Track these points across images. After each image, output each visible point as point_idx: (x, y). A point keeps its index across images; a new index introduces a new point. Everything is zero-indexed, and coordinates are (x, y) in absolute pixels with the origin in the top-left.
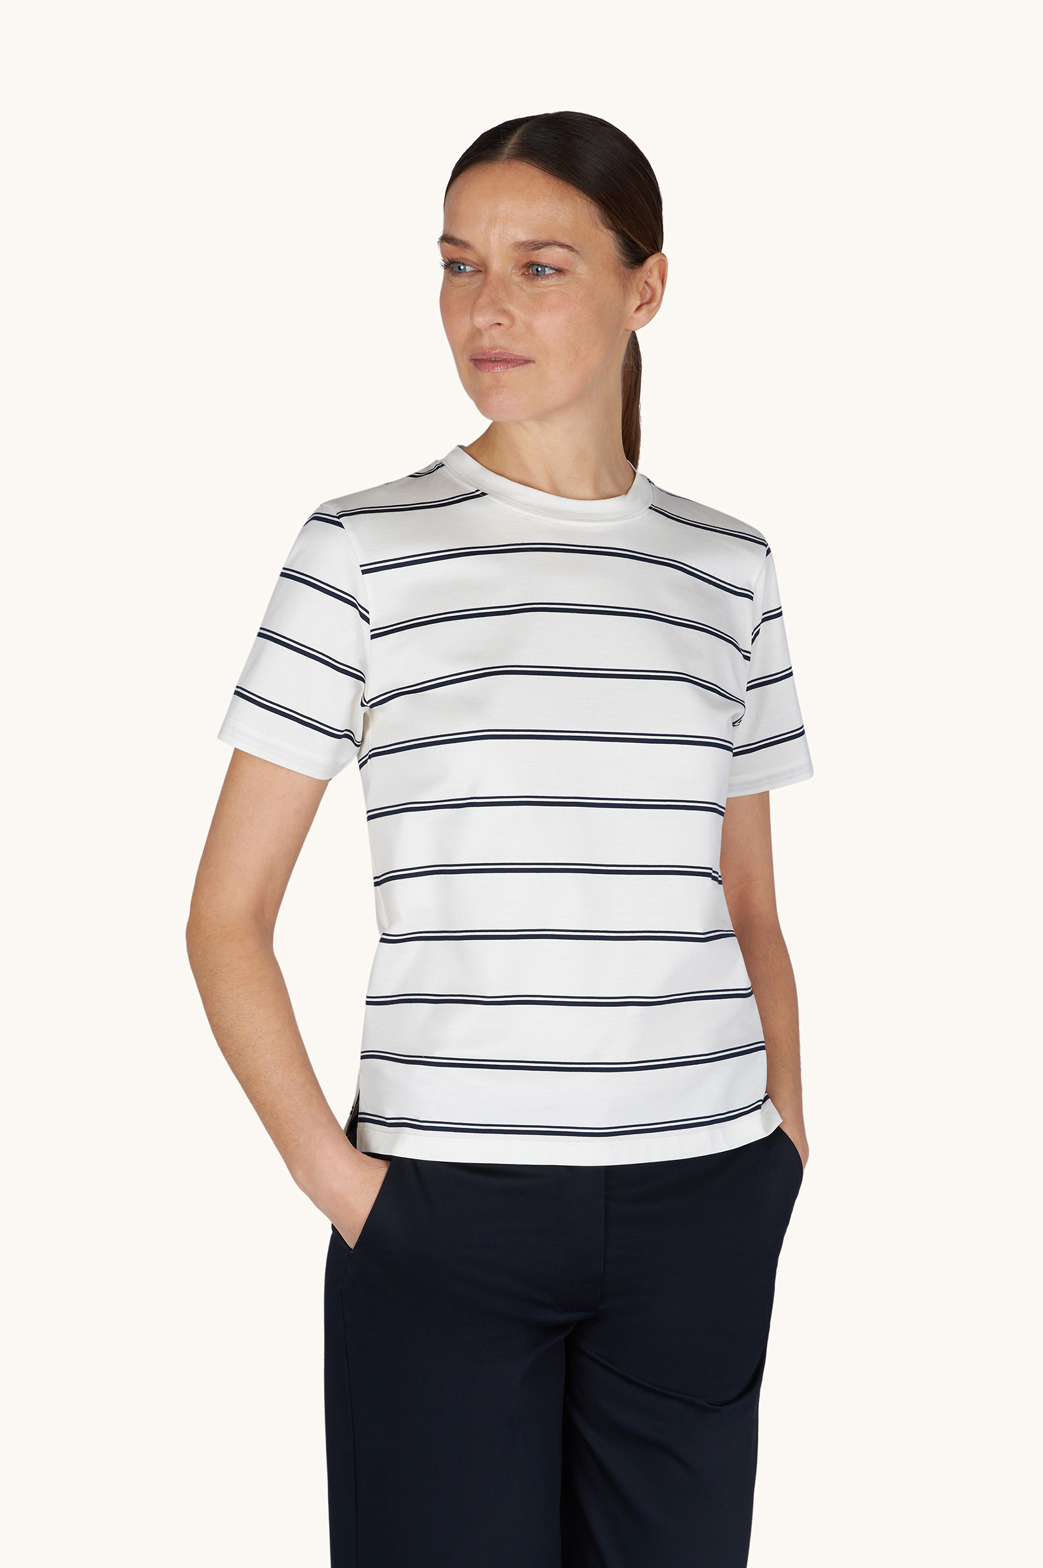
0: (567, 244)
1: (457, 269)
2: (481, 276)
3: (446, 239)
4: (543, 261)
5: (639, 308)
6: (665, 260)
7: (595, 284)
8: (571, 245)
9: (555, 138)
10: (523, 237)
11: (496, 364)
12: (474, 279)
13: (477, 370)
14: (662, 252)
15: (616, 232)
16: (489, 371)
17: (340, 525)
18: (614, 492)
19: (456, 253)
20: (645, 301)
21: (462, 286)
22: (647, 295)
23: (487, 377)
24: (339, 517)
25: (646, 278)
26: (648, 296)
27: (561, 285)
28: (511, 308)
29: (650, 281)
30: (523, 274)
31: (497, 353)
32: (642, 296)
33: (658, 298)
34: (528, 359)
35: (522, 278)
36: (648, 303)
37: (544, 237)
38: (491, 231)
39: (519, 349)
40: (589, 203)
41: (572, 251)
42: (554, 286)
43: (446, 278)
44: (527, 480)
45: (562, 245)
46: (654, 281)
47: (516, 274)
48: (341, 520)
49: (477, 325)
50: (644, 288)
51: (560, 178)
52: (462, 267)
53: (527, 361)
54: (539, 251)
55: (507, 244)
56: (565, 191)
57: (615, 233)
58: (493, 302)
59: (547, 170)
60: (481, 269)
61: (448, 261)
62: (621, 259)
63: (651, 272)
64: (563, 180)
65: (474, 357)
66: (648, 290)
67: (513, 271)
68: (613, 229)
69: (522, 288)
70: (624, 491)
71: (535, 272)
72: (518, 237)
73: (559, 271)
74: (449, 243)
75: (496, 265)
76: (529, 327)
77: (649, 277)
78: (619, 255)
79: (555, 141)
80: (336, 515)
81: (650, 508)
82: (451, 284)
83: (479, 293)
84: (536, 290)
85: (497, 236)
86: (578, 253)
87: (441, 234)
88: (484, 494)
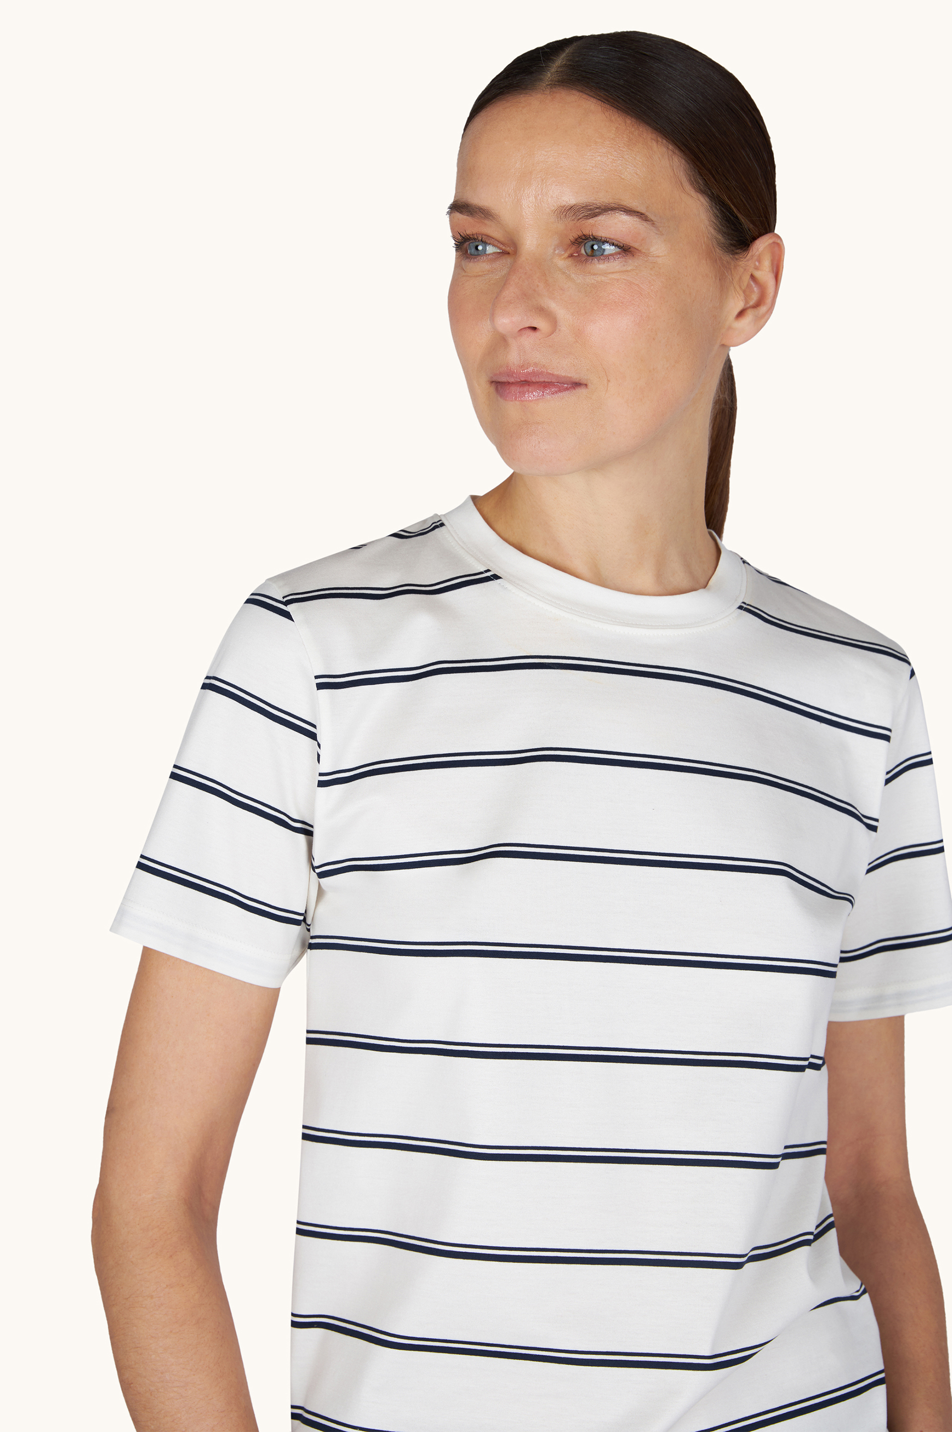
0: (639, 209)
1: (473, 250)
2: (508, 260)
3: (457, 207)
4: (601, 233)
5: (741, 314)
6: (781, 243)
7: (679, 272)
8: (643, 211)
9: (621, 59)
10: (570, 198)
11: (526, 388)
12: (498, 264)
13: (499, 398)
14: (776, 232)
15: (708, 196)
16: (516, 399)
17: (287, 615)
18: (685, 584)
19: (471, 225)
20: (751, 303)
21: (479, 276)
22: (753, 296)
23: (512, 408)
24: (287, 603)
25: (751, 270)
26: (754, 298)
27: (627, 271)
28: (553, 305)
29: (758, 274)
30: (571, 256)
31: (529, 374)
32: (747, 299)
33: (769, 300)
34: (577, 381)
35: (569, 262)
36: (757, 305)
37: (603, 198)
38: (524, 191)
39: (563, 367)
40: (670, 153)
41: (646, 220)
42: (616, 272)
43: (458, 266)
44: (559, 559)
45: (629, 211)
46: (765, 274)
47: (560, 255)
48: (290, 608)
49: (501, 329)
50: (749, 286)
51: (629, 114)
52: (480, 248)
53: (576, 384)
54: (595, 219)
55: (548, 210)
56: (636, 133)
57: (708, 200)
58: (525, 295)
59: (607, 100)
60: (508, 249)
61: (460, 238)
62: (716, 239)
63: (759, 261)
64: (632, 116)
65: (494, 379)
66: (755, 289)
67: (557, 252)
68: (704, 193)
69: (568, 277)
70: (699, 583)
71: (589, 251)
72: (563, 198)
73: (625, 250)
74: (461, 212)
75: (530, 242)
76: (579, 334)
77: (757, 268)
78: (713, 233)
79: (621, 62)
80: (281, 599)
81: (740, 608)
82: (464, 274)
83: (504, 282)
84: (590, 280)
85: (532, 199)
86: (653, 224)
87: (451, 200)
88: (496, 577)
